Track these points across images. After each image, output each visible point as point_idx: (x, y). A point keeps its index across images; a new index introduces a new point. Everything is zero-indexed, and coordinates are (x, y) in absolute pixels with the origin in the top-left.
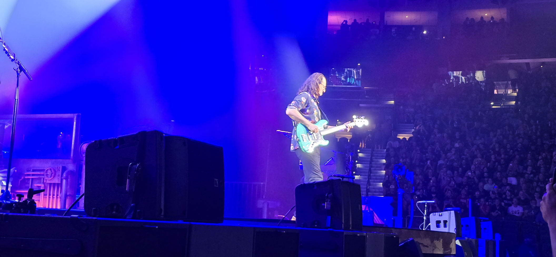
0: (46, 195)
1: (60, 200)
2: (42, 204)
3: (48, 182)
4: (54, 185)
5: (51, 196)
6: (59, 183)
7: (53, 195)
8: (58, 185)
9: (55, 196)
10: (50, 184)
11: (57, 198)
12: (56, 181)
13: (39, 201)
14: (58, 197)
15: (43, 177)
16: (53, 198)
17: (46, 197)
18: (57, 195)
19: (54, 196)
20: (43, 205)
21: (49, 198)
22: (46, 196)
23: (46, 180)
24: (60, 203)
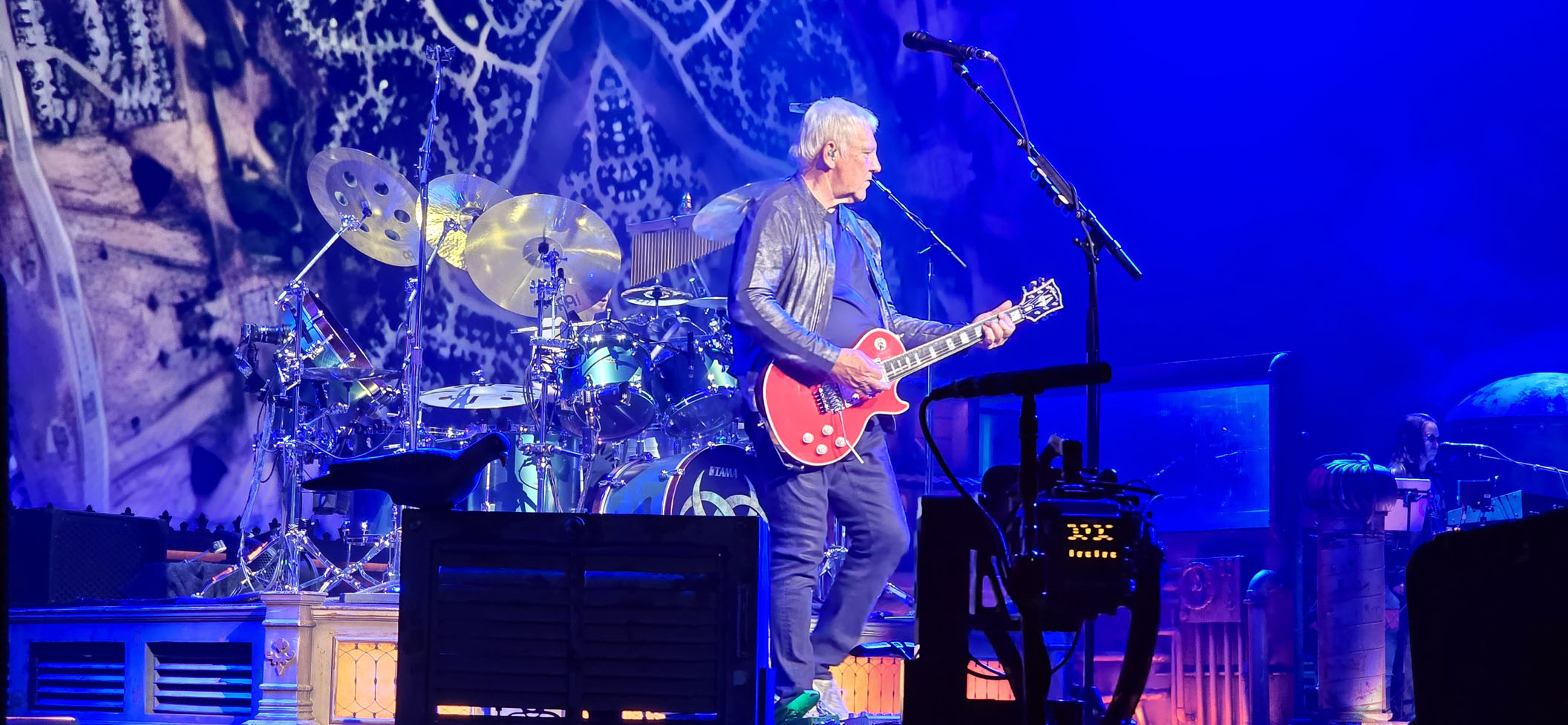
0: (1192, 669)
1: (1247, 687)
2: (1180, 704)
3: (1195, 619)
4: (1218, 629)
5: (1212, 674)
6: (1235, 624)
7: (1220, 668)
8: (1232, 628)
9: (1226, 673)
10: (1204, 628)
11: (1233, 678)
12: (1225, 614)
13: (1169, 691)
14: (1239, 673)
15: (1175, 601)
16: (1219, 679)
17: (1194, 678)
18: (1234, 668)
19: (1222, 674)
20: (1184, 708)
21: (1205, 680)
22: (1192, 674)
23: (1188, 611)
24: (1248, 699)
